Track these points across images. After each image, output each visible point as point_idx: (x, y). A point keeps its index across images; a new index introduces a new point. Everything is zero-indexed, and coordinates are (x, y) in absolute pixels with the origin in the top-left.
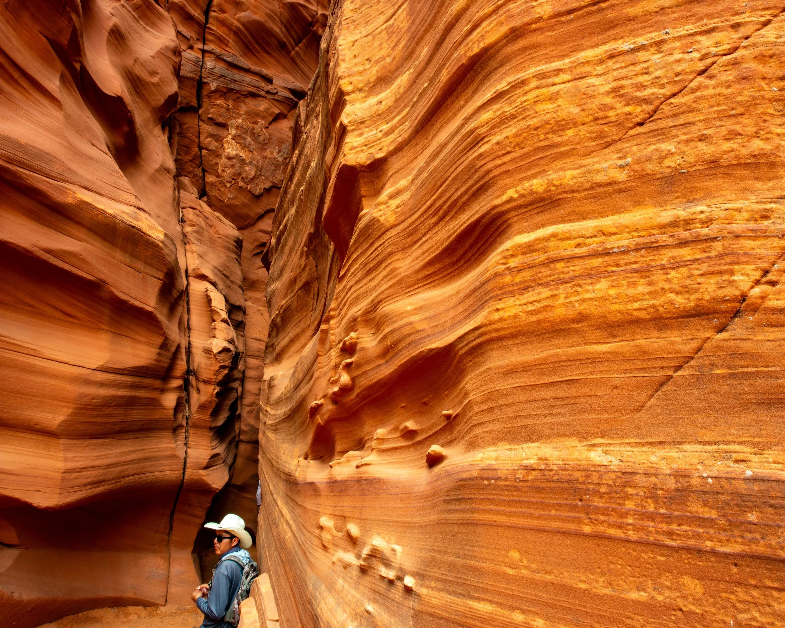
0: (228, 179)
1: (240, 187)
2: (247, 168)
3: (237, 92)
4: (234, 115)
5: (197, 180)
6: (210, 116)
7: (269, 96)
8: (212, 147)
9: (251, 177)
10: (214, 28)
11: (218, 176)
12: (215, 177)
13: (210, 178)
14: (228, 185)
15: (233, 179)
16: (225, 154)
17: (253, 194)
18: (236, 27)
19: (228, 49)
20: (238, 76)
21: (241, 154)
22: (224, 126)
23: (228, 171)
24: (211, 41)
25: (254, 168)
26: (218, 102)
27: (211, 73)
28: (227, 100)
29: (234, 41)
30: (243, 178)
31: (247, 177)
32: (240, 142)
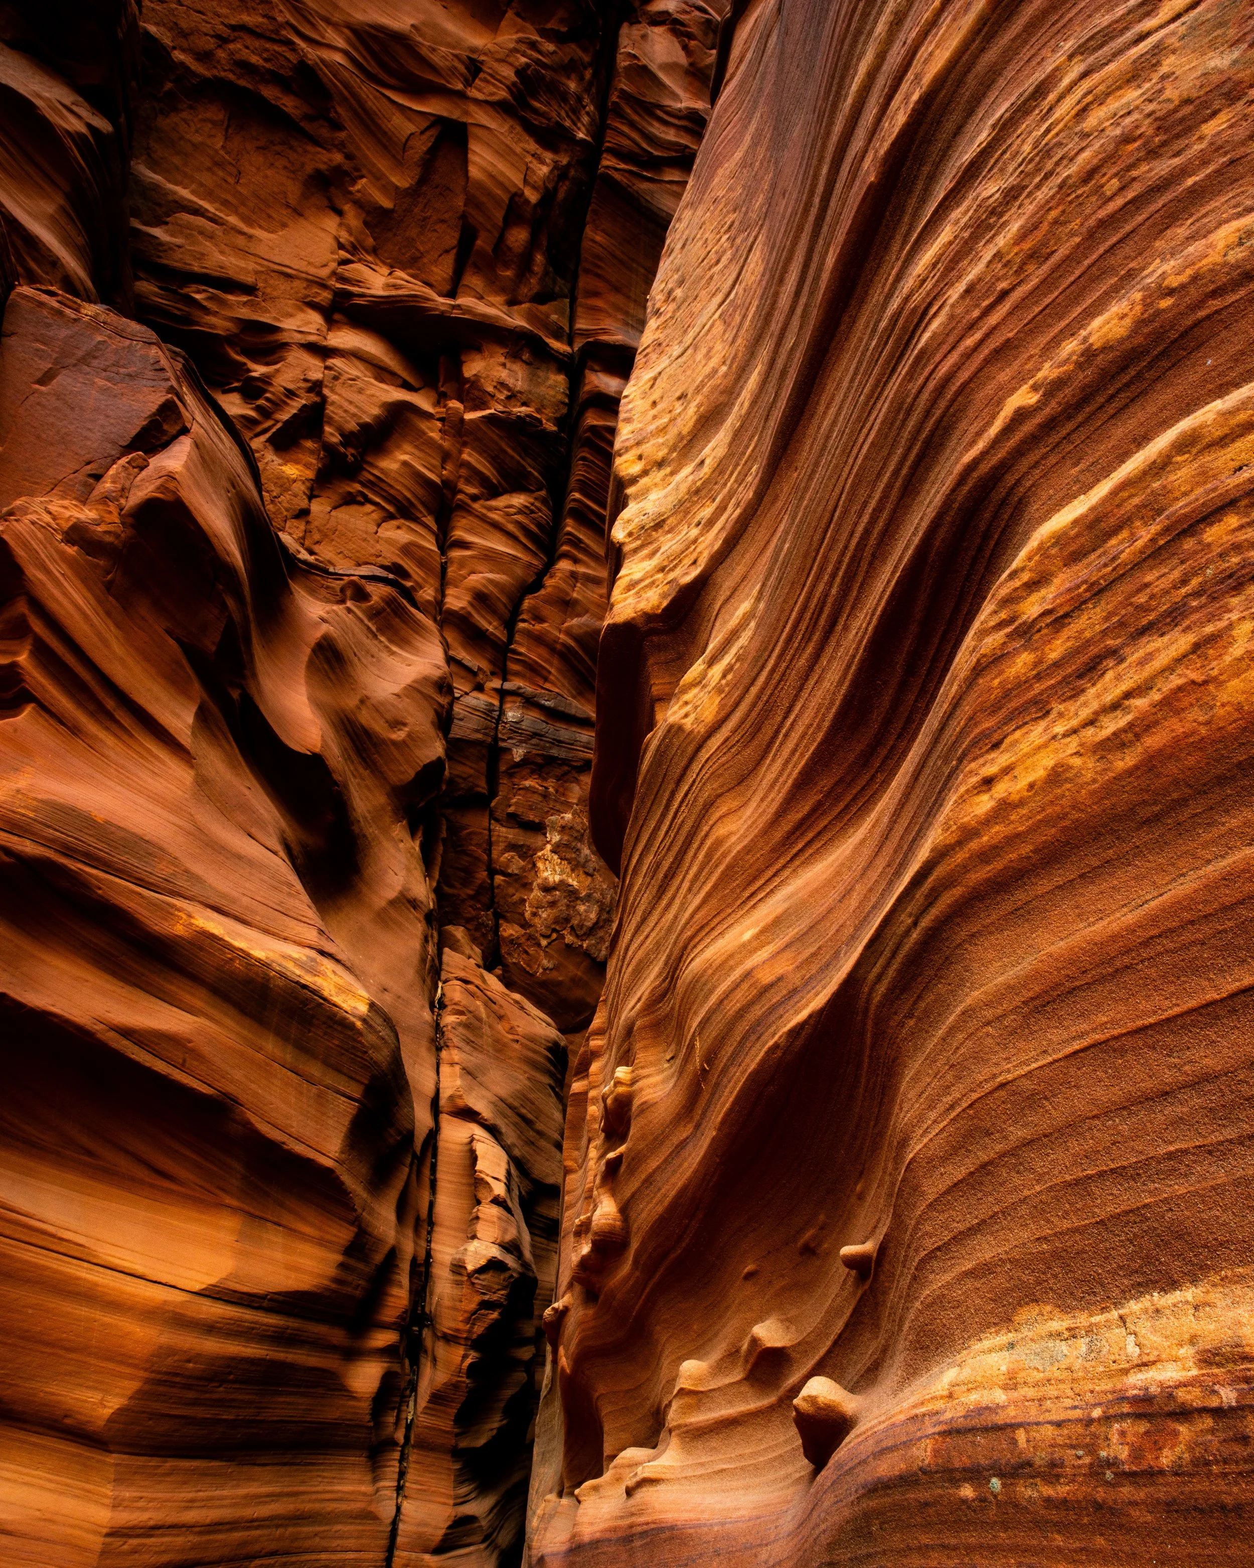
0: (544, 930)
1: (568, 946)
2: (582, 908)
3: (565, 762)
4: (558, 807)
5: (484, 935)
6: (511, 809)
8: (513, 869)
9: (589, 924)
10: (522, 650)
11: (525, 925)
12: (517, 928)
13: (509, 930)
14: (544, 942)
15: (554, 930)
16: (539, 881)
17: (591, 960)
18: (563, 645)
19: (547, 685)
20: (565, 732)
21: (570, 881)
22: (537, 828)
23: (544, 915)
24: (517, 674)
25: (596, 908)
26: (527, 783)
27: (515, 729)
28: (545, 779)
29: (559, 671)
30: (572, 927)
31: (581, 926)
32: (568, 856)
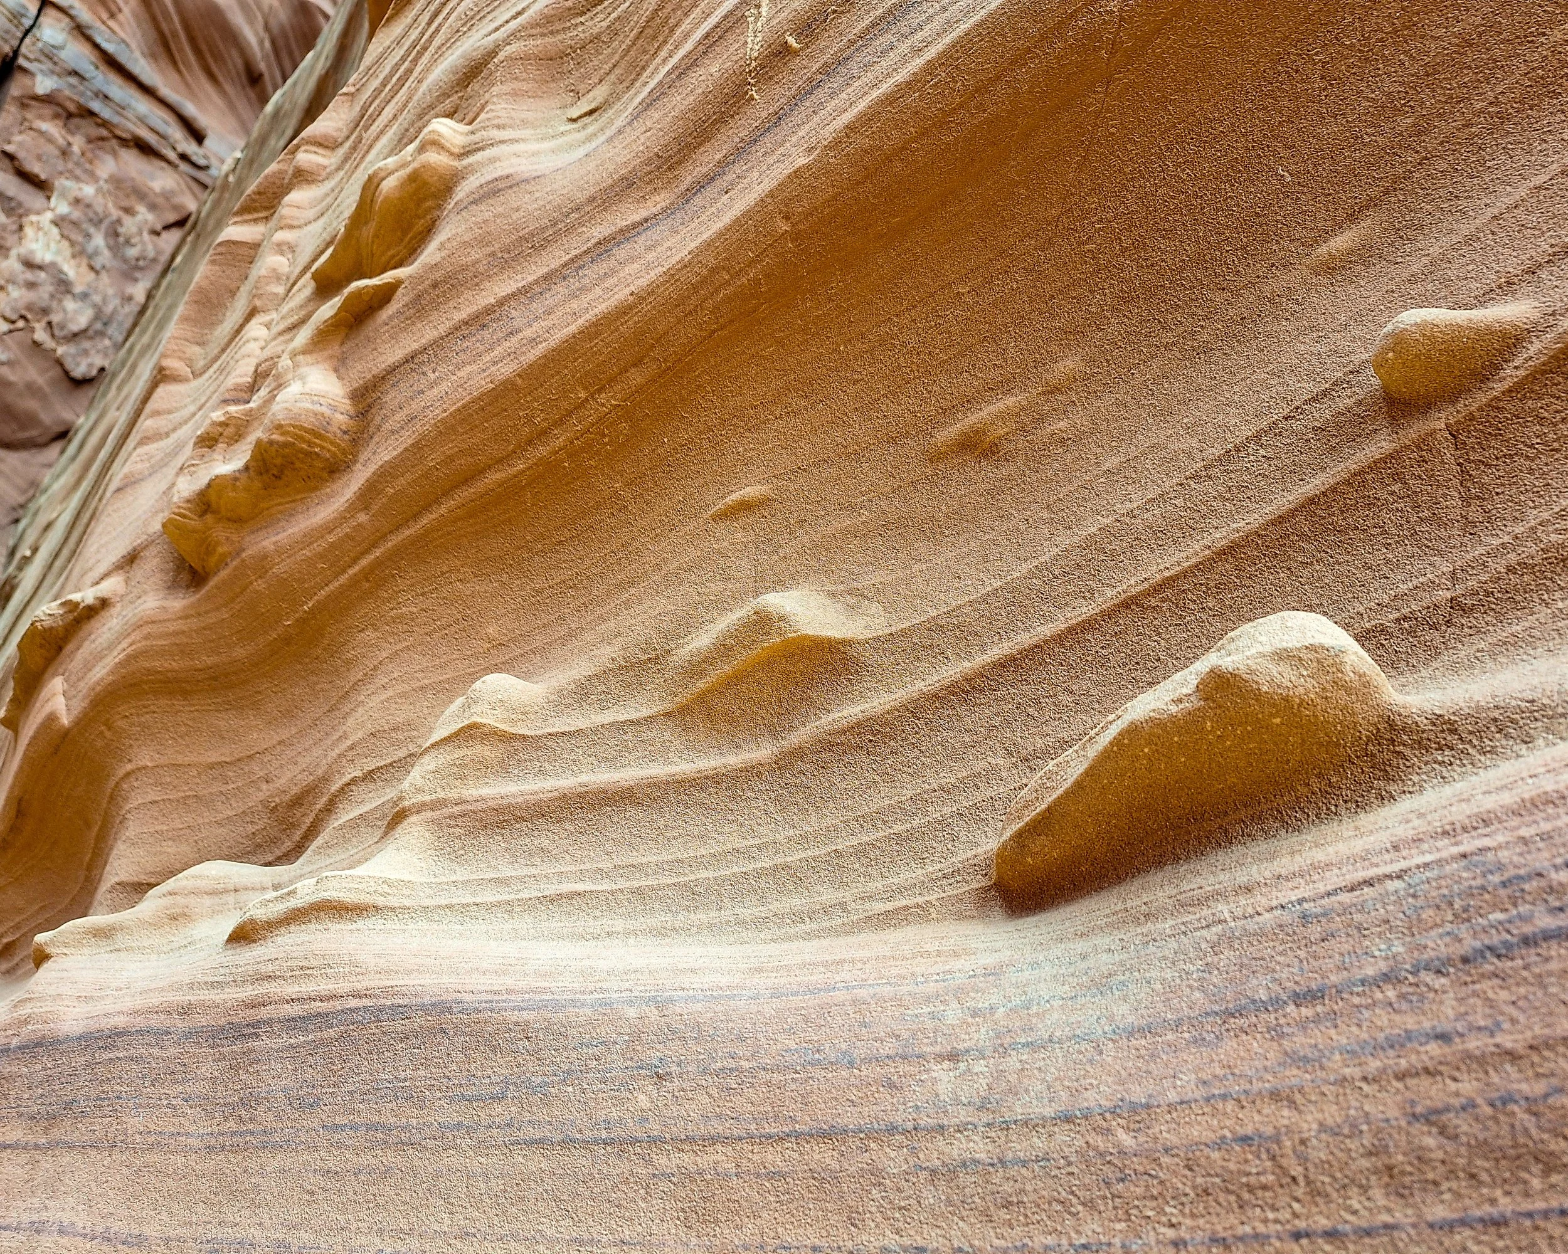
1: (36, 344)
2: (70, 305)
3: (105, 124)
4: (78, 172)
7: (184, 167)
9: (75, 327)
14: (4, 327)
15: (23, 317)
16: (22, 250)
17: (66, 373)
19: (111, 23)
20: (118, 89)
21: (66, 268)
22: (40, 185)
23: (15, 294)
25: (90, 312)
26: (45, 126)
27: (49, 55)
28: (70, 131)
29: (135, 16)
30: (49, 323)
31: (62, 327)
32: (73, 237)
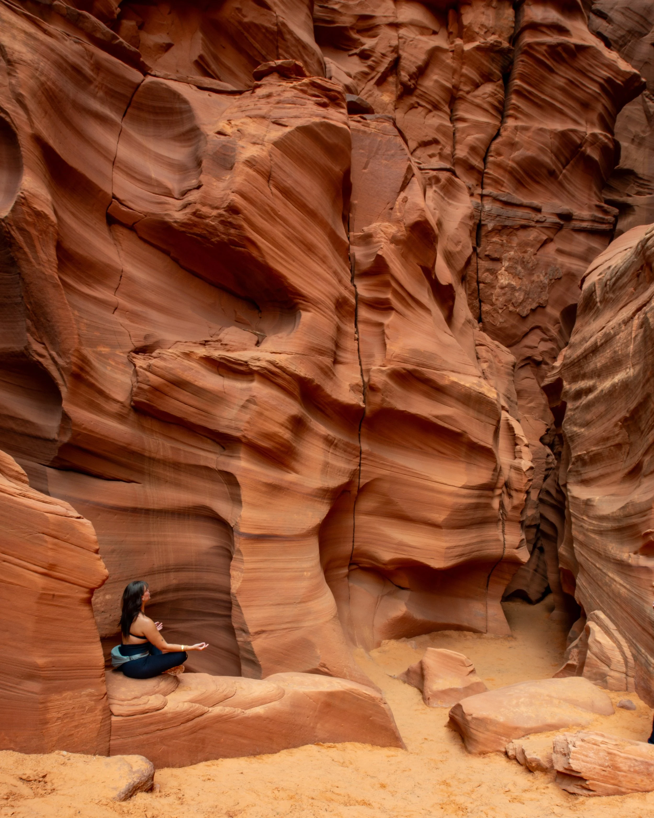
0: (501, 306)
1: (510, 312)
2: (517, 294)
3: (511, 227)
4: (508, 249)
5: (475, 310)
6: (487, 253)
7: (538, 225)
8: (488, 281)
9: (520, 301)
10: (491, 172)
11: (492, 304)
12: (489, 306)
13: (486, 307)
14: (500, 311)
15: (505, 305)
16: (499, 284)
17: (521, 316)
18: (511, 167)
19: (503, 189)
20: (511, 212)
21: (512, 283)
22: (498, 260)
23: (501, 299)
24: (489, 185)
25: (523, 293)
26: (494, 239)
27: (489, 214)
28: (501, 236)
29: (509, 181)
30: (513, 303)
31: (516, 302)
32: (512, 272)
